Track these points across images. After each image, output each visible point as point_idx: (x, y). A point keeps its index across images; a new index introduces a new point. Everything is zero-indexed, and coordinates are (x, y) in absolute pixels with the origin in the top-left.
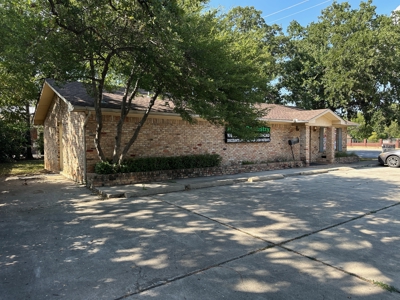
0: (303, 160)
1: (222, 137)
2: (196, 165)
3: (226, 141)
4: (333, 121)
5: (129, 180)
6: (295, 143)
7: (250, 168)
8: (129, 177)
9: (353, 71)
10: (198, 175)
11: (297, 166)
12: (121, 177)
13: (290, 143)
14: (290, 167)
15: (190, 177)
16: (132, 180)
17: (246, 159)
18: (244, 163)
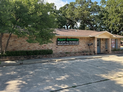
0: (94, 52)
1: (56, 43)
2: (40, 54)
3: (57, 45)
4: (110, 36)
5: (6, 59)
6: (90, 45)
7: (66, 55)
8: (6, 58)
9: (120, 15)
10: (39, 58)
11: (91, 55)
12: (2, 58)
13: (88, 45)
14: (87, 55)
15: (35, 59)
16: (8, 59)
17: (67, 51)
18: (66, 53)
